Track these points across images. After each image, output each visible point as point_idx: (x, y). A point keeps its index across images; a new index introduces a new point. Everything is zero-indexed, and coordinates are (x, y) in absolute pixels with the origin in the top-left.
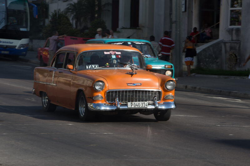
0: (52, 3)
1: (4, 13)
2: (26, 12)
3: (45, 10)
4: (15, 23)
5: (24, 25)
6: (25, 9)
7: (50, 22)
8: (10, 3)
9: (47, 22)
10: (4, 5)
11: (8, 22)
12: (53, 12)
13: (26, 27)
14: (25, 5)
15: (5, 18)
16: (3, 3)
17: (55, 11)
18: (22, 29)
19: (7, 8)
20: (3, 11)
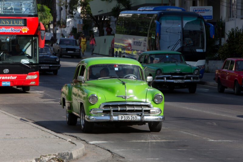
0: (228, 21)
1: (180, 34)
2: (202, 32)
3: (221, 28)
4: (191, 45)
5: (200, 46)
6: (202, 29)
7: (227, 41)
8: (186, 24)
9: (224, 41)
10: (180, 26)
11: (183, 43)
12: (231, 31)
13: (203, 48)
14: (201, 25)
15: (180, 40)
16: (179, 24)
17: (232, 29)
18: (198, 50)
19: (183, 29)
20: (179, 33)
